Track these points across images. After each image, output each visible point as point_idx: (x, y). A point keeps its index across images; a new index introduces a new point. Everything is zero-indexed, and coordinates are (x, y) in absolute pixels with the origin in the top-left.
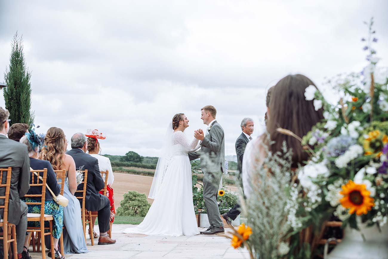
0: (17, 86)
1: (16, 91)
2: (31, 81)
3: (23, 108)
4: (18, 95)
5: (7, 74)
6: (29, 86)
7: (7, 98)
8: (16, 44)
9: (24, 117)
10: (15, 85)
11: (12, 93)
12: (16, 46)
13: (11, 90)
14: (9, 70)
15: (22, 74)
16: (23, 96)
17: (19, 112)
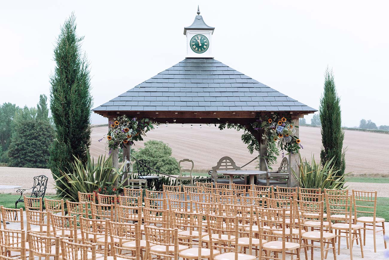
0: (329, 108)
1: (329, 113)
2: (340, 104)
3: (334, 126)
4: (330, 116)
5: (322, 99)
6: (338, 108)
7: (322, 118)
8: (328, 75)
9: (335, 133)
10: (328, 107)
11: (325, 114)
12: (328, 77)
13: (324, 111)
14: (323, 96)
15: (334, 98)
16: (334, 117)
17: (331, 129)
